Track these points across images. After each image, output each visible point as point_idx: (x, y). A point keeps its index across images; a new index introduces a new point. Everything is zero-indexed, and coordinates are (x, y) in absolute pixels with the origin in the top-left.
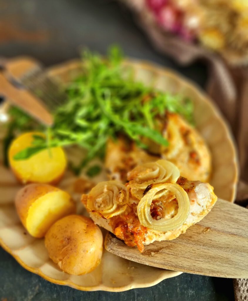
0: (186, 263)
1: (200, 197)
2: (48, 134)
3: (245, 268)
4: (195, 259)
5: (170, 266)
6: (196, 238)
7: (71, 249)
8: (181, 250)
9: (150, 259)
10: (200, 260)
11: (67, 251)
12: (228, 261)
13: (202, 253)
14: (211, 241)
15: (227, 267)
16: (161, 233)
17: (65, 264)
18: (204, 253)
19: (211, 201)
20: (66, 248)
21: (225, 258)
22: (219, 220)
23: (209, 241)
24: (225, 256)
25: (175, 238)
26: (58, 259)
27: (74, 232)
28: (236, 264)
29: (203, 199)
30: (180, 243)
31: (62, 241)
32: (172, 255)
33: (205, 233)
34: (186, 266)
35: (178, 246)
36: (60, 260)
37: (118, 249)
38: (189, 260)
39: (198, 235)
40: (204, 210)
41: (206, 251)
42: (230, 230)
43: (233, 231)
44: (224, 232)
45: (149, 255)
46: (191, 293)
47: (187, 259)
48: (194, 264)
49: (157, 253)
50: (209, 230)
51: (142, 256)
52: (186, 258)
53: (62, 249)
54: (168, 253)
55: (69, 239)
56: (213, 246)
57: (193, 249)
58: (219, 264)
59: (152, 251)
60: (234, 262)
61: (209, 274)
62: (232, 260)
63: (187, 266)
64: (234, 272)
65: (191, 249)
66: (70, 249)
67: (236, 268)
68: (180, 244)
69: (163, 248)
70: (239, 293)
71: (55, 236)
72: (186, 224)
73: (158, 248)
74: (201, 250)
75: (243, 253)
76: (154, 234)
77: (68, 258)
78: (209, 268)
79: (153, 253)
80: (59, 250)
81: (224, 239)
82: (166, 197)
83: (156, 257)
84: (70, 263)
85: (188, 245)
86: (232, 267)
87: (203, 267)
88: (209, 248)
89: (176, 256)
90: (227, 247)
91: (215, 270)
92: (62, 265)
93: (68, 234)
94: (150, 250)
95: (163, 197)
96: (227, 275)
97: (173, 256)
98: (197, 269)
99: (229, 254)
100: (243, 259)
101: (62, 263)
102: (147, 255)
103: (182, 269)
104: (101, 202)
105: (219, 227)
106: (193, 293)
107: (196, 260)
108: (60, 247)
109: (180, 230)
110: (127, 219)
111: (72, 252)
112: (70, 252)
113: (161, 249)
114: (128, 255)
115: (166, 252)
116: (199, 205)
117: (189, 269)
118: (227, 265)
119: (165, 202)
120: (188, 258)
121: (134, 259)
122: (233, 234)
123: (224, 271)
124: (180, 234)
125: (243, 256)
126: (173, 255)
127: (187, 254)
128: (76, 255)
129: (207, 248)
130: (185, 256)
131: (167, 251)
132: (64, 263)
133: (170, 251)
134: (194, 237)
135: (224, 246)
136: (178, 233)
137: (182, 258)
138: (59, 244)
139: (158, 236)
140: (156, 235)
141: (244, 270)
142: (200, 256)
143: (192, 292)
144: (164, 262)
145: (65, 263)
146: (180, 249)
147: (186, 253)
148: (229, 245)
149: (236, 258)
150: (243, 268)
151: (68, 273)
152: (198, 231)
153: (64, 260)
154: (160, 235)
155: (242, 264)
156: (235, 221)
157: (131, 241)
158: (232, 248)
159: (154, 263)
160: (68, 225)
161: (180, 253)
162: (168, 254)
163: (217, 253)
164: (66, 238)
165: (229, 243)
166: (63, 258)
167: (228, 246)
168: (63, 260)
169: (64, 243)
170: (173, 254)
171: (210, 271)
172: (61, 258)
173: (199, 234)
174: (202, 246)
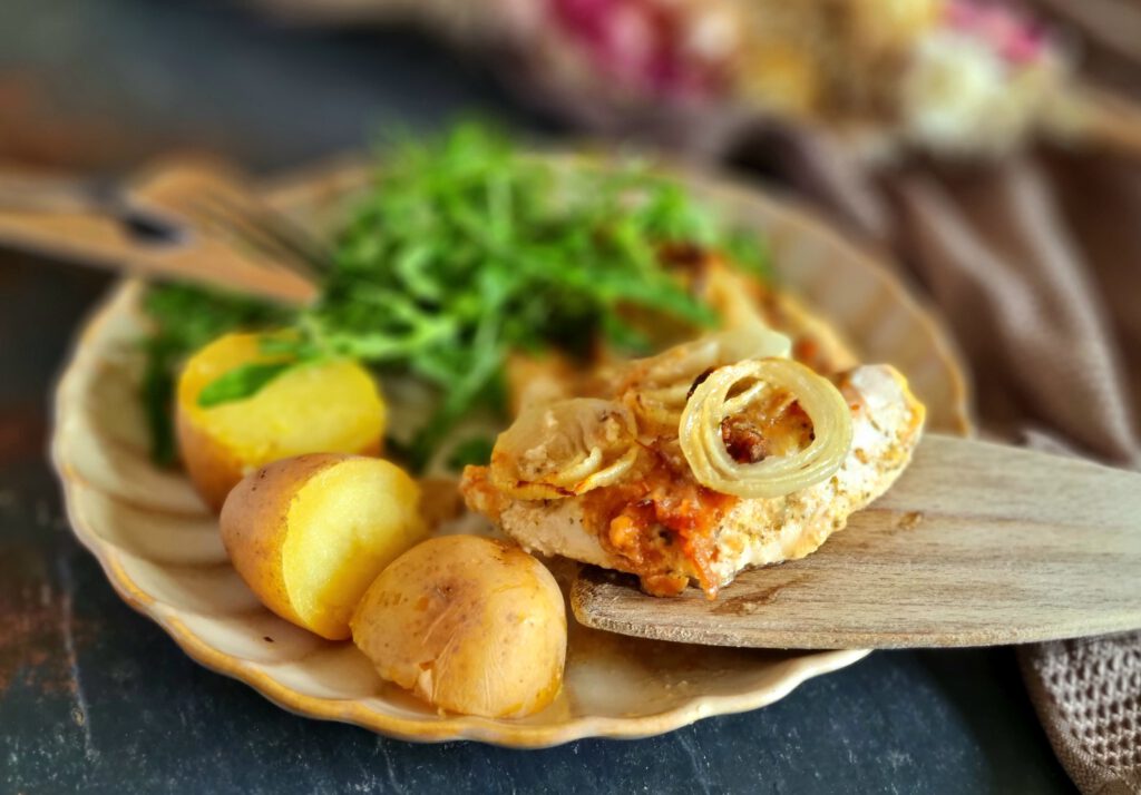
0: (870, 617)
1: (872, 401)
2: (313, 325)
3: (1069, 603)
4: (897, 602)
5: (817, 631)
6: (884, 547)
7: (464, 618)
8: (842, 585)
9: (743, 621)
10: (915, 600)
11: (446, 627)
12: (1009, 592)
13: (915, 582)
14: (936, 548)
15: (1010, 607)
16: (767, 527)
17: (443, 678)
18: (921, 582)
19: (908, 416)
20: (445, 619)
21: (995, 585)
22: (943, 488)
23: (930, 549)
24: (995, 581)
25: (816, 549)
26: (416, 666)
27: (463, 564)
28: (1036, 597)
29: (883, 409)
30: (834, 566)
31: (423, 604)
32: (816, 601)
33: (908, 528)
34: (871, 624)
35: (829, 575)
36: (426, 666)
37: (627, 611)
38: (877, 606)
39: (889, 537)
40: (892, 447)
41: (926, 574)
42: (989, 510)
43: (1000, 510)
44: (970, 518)
45: (737, 612)
46: (898, 760)
47: (871, 606)
48: (897, 615)
49: (764, 604)
50: (918, 519)
51: (713, 617)
52: (865, 602)
53: (428, 626)
54: (800, 597)
55: (448, 589)
56: (947, 559)
57: (882, 576)
58: (981, 603)
59: (745, 600)
60: (1030, 590)
61: (956, 634)
62: (1022, 587)
63: (877, 624)
64: (1039, 617)
65: (876, 577)
66: (456, 617)
67: (1042, 606)
68: (835, 569)
69: (779, 587)
70: (1063, 722)
71: (392, 599)
72: (843, 491)
73: (763, 590)
74: (909, 574)
75: (1051, 565)
76: (745, 532)
77: (456, 650)
78: (951, 619)
79: (749, 606)
80: (415, 634)
81: (974, 537)
82: (763, 404)
83: (762, 614)
84: (463, 667)
85: (863, 568)
86: (1028, 606)
87: (931, 619)
88: (935, 567)
89: (832, 601)
90: (994, 557)
91: (974, 620)
92: (434, 684)
93: (444, 574)
94: (736, 598)
95: (755, 405)
96: (1019, 628)
97: (823, 604)
98: (911, 626)
99: (1005, 574)
100: (1056, 579)
101: (434, 677)
102: (731, 612)
103: (863, 633)
104: (545, 456)
105: (948, 505)
106: (905, 759)
107: (900, 604)
108: (418, 622)
109: (826, 515)
110: (644, 489)
111: (468, 626)
112: (461, 626)
113: (774, 590)
114: (665, 621)
115: (793, 597)
116: (875, 426)
117: (887, 631)
118: (1008, 603)
119: (764, 418)
120: (873, 603)
121: (689, 629)
122: (1002, 520)
123: (1006, 620)
124: (829, 533)
125: (1052, 573)
126: (820, 601)
127: (867, 592)
128: (484, 635)
129: (929, 567)
130: (862, 598)
131: (796, 594)
132: (440, 676)
133: (809, 591)
134: (877, 543)
135: (981, 555)
136: (823, 527)
137: (850, 606)
138: (415, 615)
139: (757, 542)
140: (750, 534)
141: (1067, 607)
142: (910, 590)
143: (902, 758)
144: (793, 624)
145: (443, 671)
146: (837, 582)
147: (861, 588)
148: (999, 549)
149: (1033, 579)
150: (1065, 603)
151: (460, 710)
152: (884, 526)
153: (440, 664)
154: (764, 534)
155: (1058, 594)
156: (1000, 484)
157: (668, 571)
158: (1009, 556)
159: (763, 630)
160: (435, 552)
161: (841, 593)
162: (802, 601)
163: (964, 576)
164: (436, 588)
165: (995, 545)
166: (437, 657)
167: (996, 553)
168: (437, 662)
169: (432, 605)
170: (818, 597)
171: (959, 626)
172: (429, 657)
173: (891, 533)
174: (909, 565)
